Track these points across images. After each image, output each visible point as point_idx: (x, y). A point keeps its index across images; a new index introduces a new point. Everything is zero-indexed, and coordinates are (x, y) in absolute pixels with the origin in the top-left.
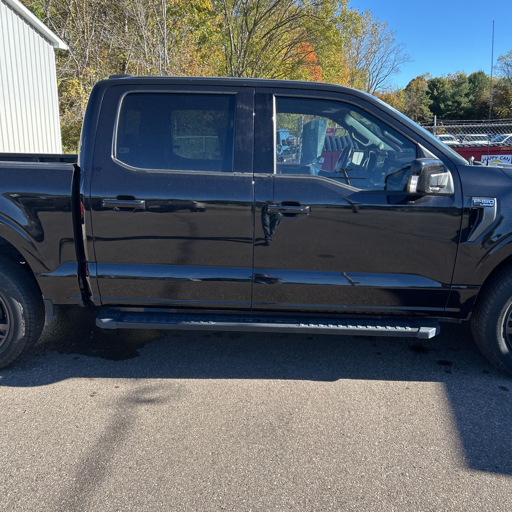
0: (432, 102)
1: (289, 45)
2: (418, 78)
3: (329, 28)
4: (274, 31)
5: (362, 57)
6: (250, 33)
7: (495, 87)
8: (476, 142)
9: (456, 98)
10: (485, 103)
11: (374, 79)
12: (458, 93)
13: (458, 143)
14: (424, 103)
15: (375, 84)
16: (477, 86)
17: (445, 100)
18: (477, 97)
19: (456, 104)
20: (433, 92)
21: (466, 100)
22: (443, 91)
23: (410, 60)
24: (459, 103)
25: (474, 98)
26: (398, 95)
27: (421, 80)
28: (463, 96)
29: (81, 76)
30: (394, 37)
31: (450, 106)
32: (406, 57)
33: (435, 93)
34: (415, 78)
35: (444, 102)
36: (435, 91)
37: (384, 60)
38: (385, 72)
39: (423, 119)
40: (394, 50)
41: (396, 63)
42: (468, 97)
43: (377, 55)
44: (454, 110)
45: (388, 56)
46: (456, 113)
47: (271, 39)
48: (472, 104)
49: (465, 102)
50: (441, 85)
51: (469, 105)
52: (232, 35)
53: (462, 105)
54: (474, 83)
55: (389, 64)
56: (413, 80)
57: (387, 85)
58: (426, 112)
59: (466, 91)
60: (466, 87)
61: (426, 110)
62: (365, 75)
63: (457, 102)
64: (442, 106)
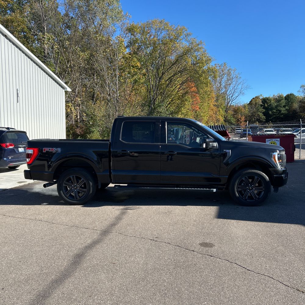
0: (264, 110)
1: (181, 84)
2: (256, 97)
3: (201, 76)
4: (172, 78)
5: (223, 87)
6: (160, 79)
7: (300, 102)
8: (286, 133)
9: (278, 108)
10: (294, 111)
11: (230, 98)
12: (279, 105)
13: (276, 133)
14: (260, 111)
15: (231, 101)
16: (290, 101)
17: (272, 109)
18: (290, 108)
19: (278, 112)
20: (265, 105)
21: (284, 109)
22: (271, 105)
23: (250, 88)
24: (280, 111)
25: (288, 108)
26: (244, 106)
27: (258, 98)
28: (282, 107)
29: (73, 102)
30: (240, 76)
31: (275, 112)
32: (248, 86)
33: (266, 105)
34: (254, 97)
35: (271, 110)
36: (266, 104)
37: (235, 88)
38: (236, 95)
39: (259, 120)
40: (240, 83)
41: (242, 90)
42: (285, 107)
43: (231, 85)
44: (277, 115)
45: (238, 86)
46: (279, 116)
47: (171, 81)
48: (288, 111)
49: (283, 111)
50: (269, 101)
51: (286, 112)
52: (150, 80)
53: (282, 112)
54: (288, 100)
55: (238, 90)
56: (253, 98)
57: (238, 101)
58: (261, 116)
59: (283, 104)
60: (283, 102)
61: (261, 115)
62: (225, 97)
63: (278, 110)
64: (270, 112)
